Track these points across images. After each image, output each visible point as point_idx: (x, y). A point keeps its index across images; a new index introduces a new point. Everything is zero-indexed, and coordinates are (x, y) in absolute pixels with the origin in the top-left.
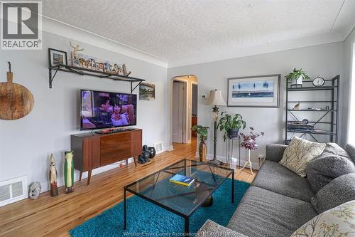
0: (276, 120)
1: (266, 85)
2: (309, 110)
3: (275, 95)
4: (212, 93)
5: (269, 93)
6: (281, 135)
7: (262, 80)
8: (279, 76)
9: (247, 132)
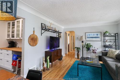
0: (101, 45)
1: (97, 35)
2: (110, 42)
3: (100, 38)
4: (81, 37)
5: (98, 37)
6: (102, 49)
7: (96, 33)
8: (101, 32)
9: (93, 48)
